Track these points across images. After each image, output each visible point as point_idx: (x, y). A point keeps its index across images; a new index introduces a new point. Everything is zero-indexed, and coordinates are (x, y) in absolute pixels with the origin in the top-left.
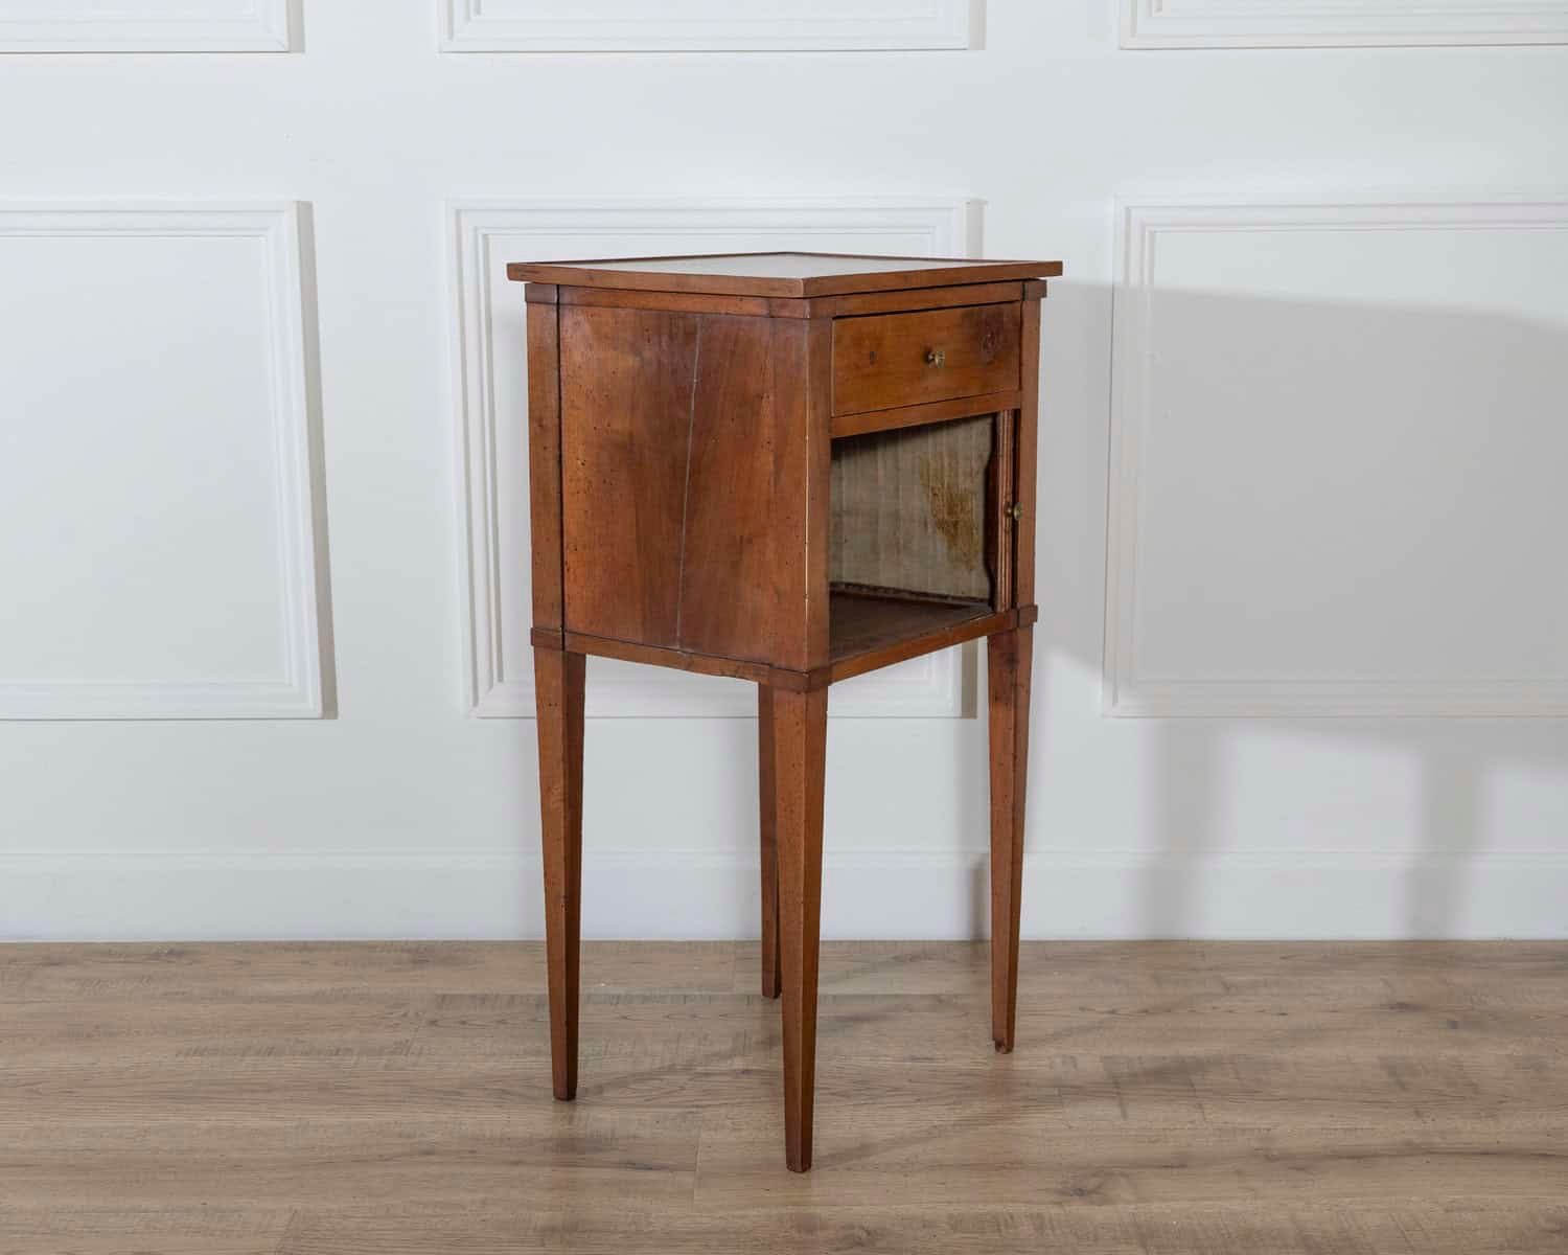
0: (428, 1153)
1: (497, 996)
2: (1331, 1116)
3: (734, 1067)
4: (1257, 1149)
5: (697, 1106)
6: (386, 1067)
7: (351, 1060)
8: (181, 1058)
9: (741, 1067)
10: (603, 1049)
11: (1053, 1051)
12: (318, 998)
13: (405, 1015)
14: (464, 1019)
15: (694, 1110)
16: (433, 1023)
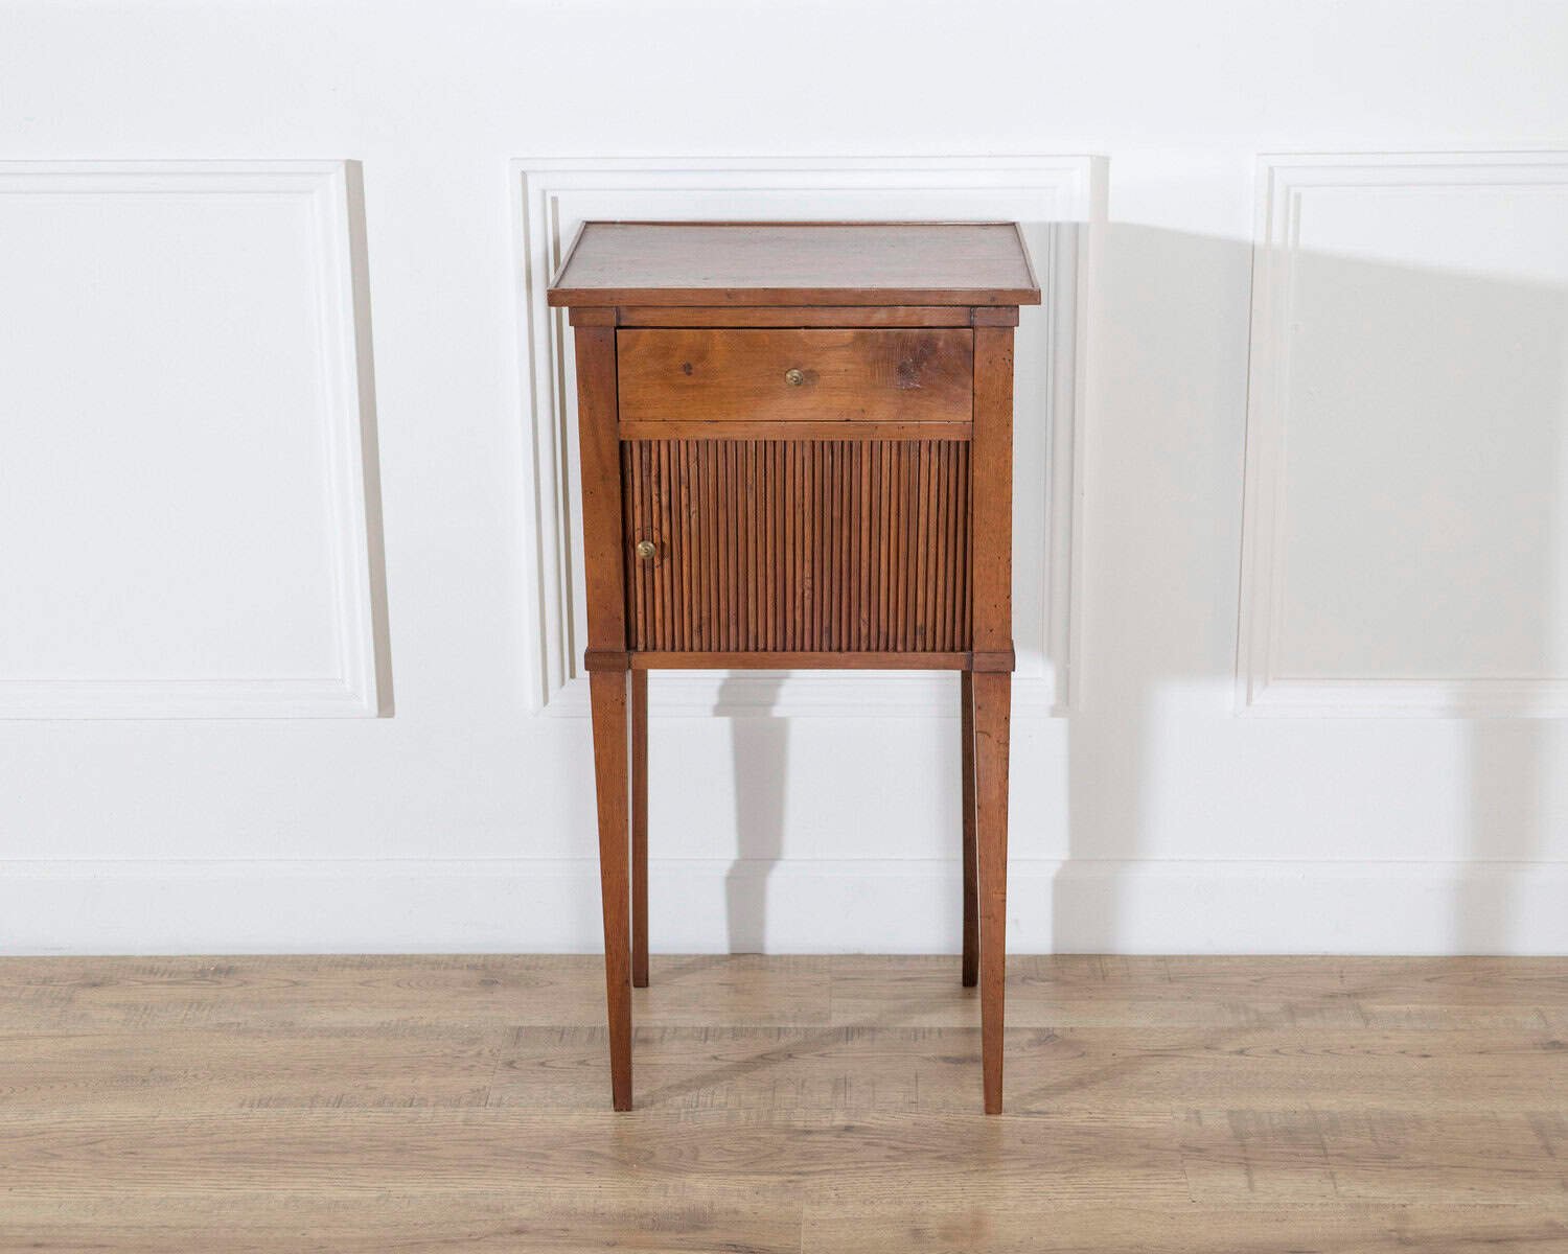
0: (519, 1232)
1: (576, 1029)
2: (1472, 1189)
3: (835, 1124)
4: (1392, 1231)
5: (799, 1174)
6: (466, 1122)
7: (426, 1113)
8: (246, 1109)
9: (844, 1123)
10: (695, 1099)
11: (1176, 1103)
12: (383, 1031)
13: (479, 1054)
14: (541, 1061)
15: (793, 1178)
16: (511, 1064)
